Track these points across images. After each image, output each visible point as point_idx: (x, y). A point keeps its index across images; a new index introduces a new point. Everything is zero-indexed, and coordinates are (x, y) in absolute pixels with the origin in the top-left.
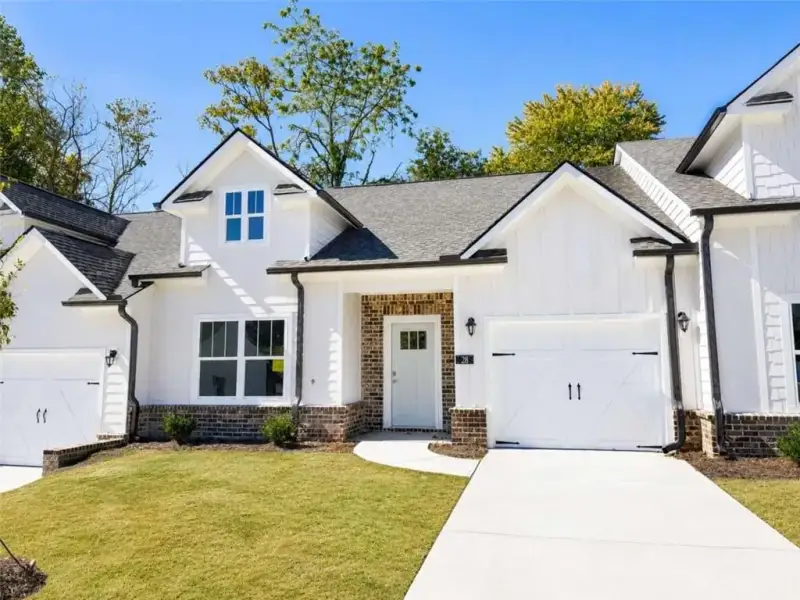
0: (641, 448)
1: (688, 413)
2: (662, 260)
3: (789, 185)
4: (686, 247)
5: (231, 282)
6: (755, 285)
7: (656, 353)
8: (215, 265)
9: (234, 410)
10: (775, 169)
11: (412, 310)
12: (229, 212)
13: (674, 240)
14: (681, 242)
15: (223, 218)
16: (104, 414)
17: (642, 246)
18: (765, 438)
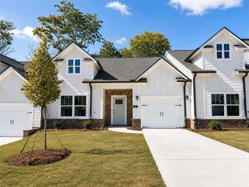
0: (177, 128)
1: (188, 119)
2: (183, 83)
3: (211, 67)
4: (189, 80)
5: (70, 85)
6: (204, 90)
7: (181, 105)
8: (65, 80)
9: (71, 120)
10: (209, 63)
11: (119, 94)
12: (69, 65)
13: (186, 78)
14: (188, 79)
15: (67, 67)
16: (33, 122)
17: (179, 80)
18: (205, 124)
